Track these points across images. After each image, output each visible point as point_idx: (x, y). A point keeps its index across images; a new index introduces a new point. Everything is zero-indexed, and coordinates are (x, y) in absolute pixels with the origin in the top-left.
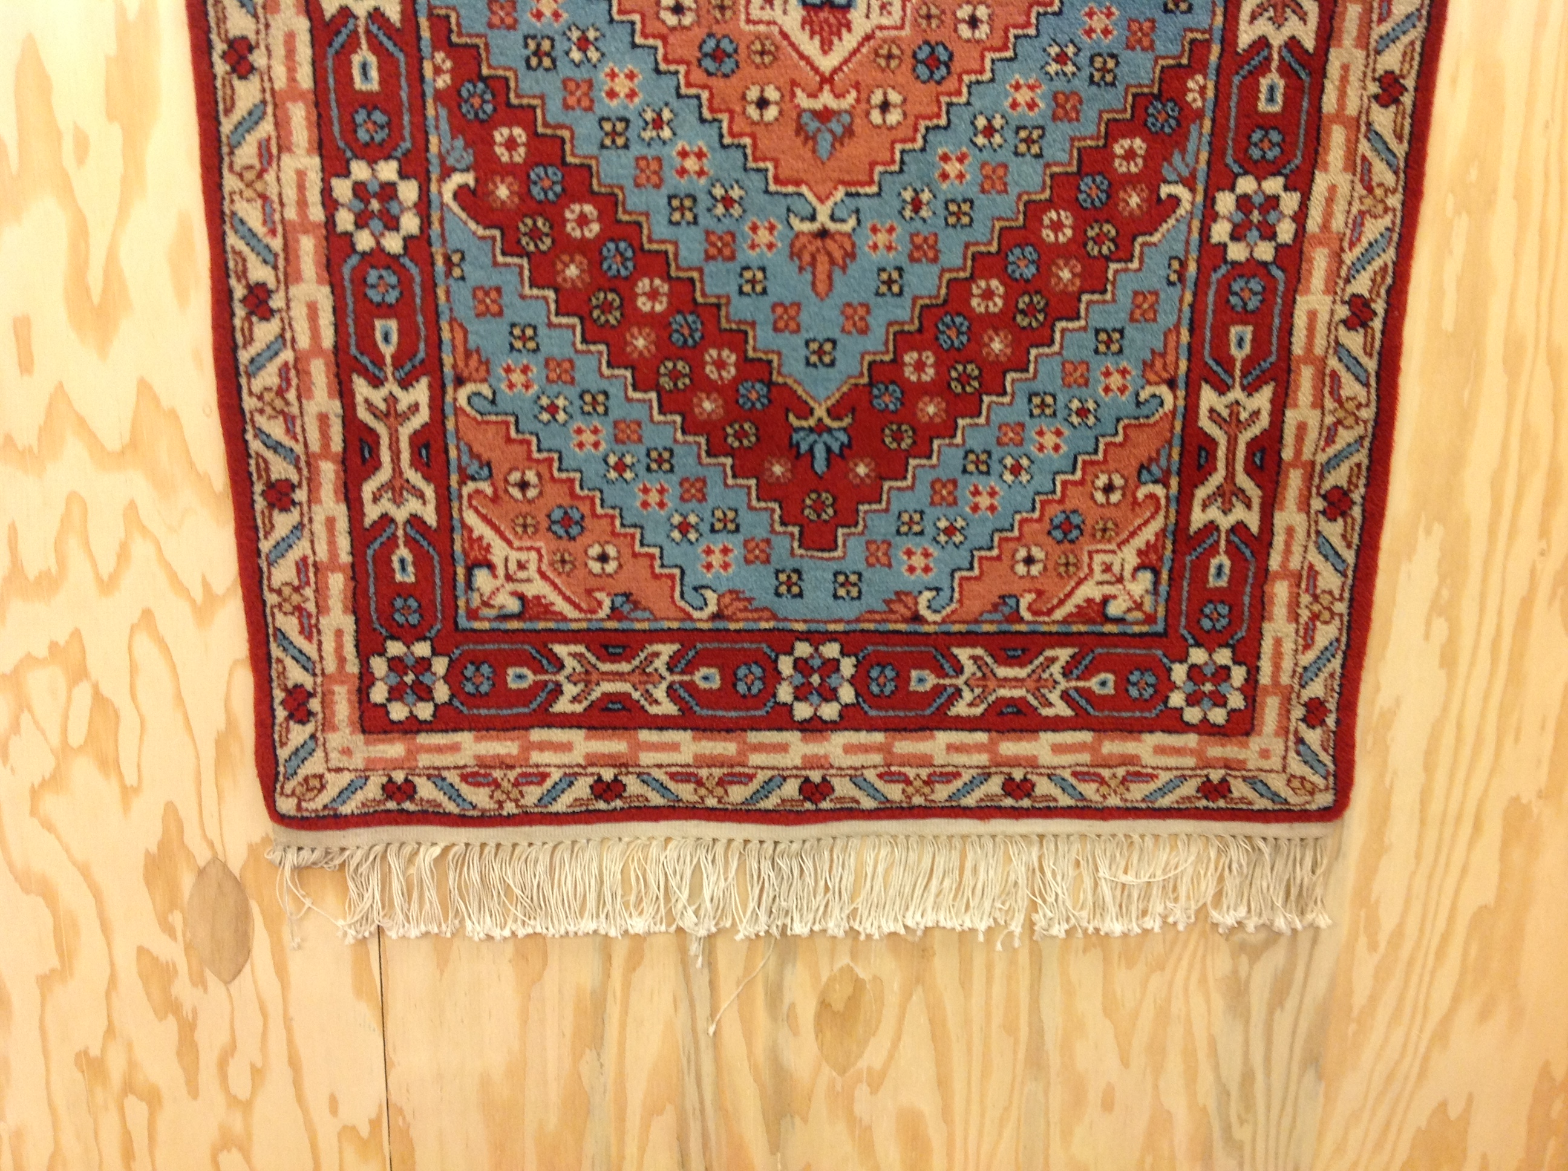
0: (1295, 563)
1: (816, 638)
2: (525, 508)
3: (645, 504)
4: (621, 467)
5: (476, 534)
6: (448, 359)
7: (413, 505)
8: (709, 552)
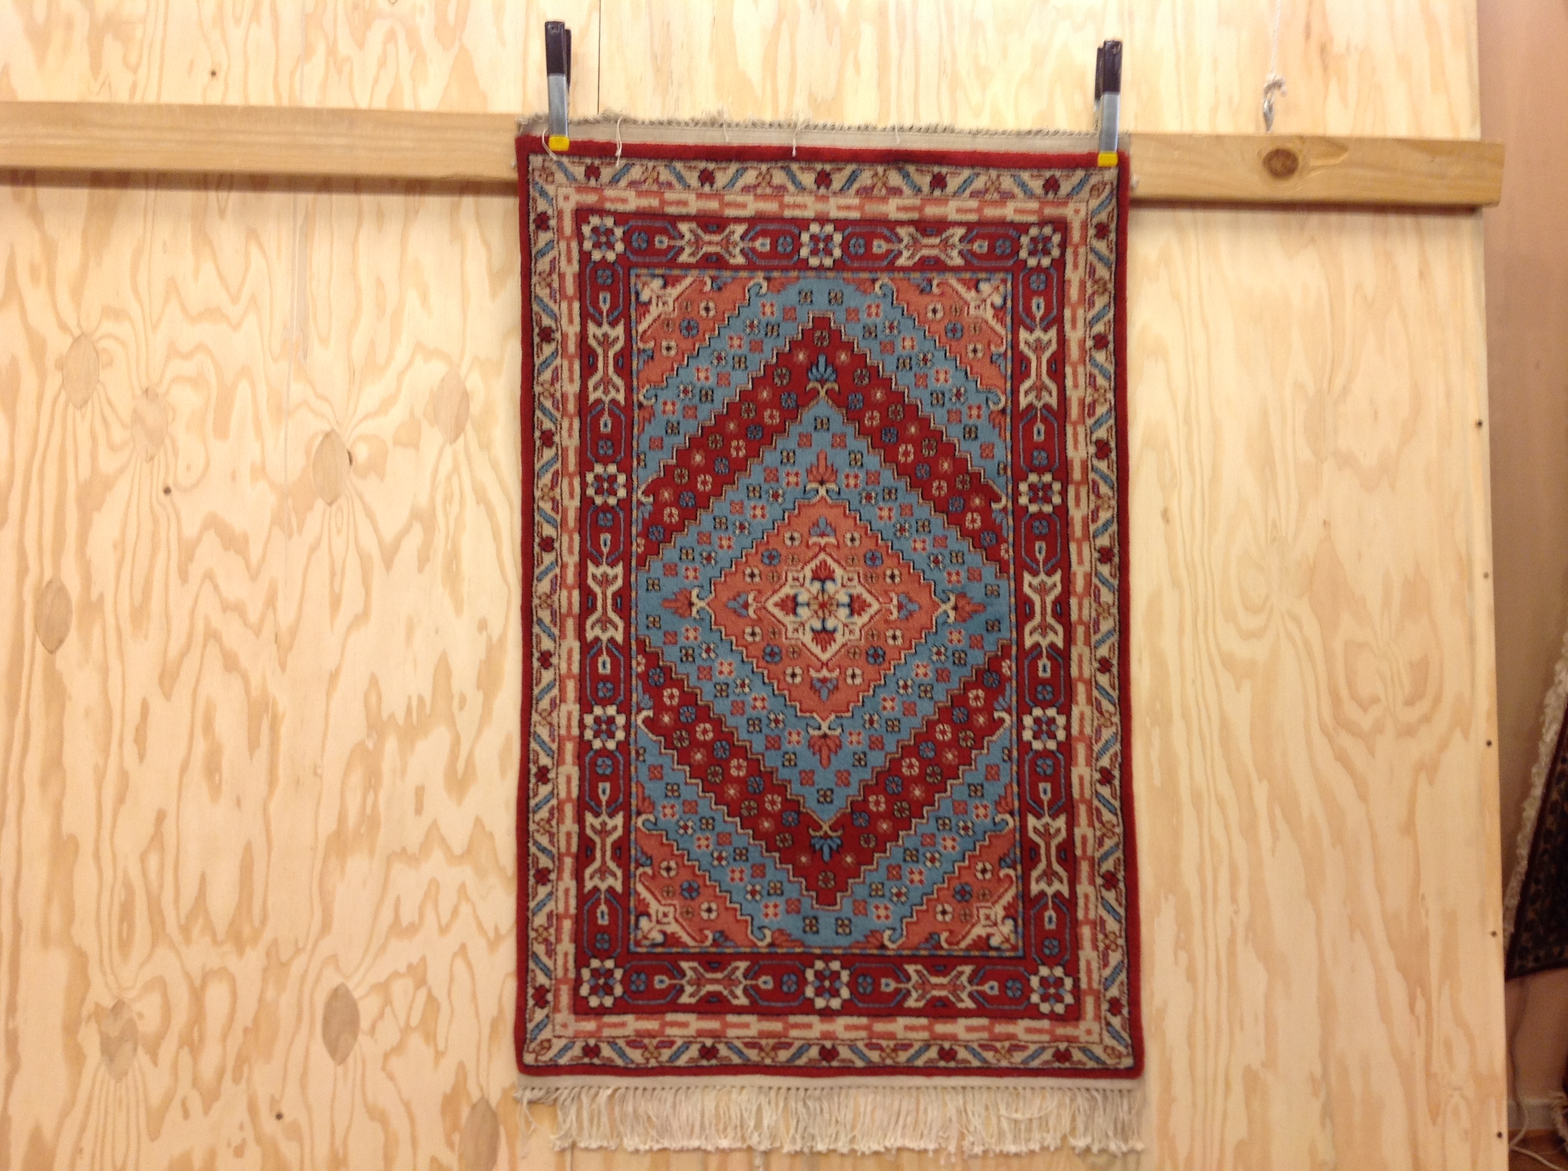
0: (1092, 915)
1: (827, 958)
2: (669, 882)
3: (733, 879)
4: (720, 858)
5: (642, 897)
6: (634, 802)
7: (610, 881)
8: (767, 906)
